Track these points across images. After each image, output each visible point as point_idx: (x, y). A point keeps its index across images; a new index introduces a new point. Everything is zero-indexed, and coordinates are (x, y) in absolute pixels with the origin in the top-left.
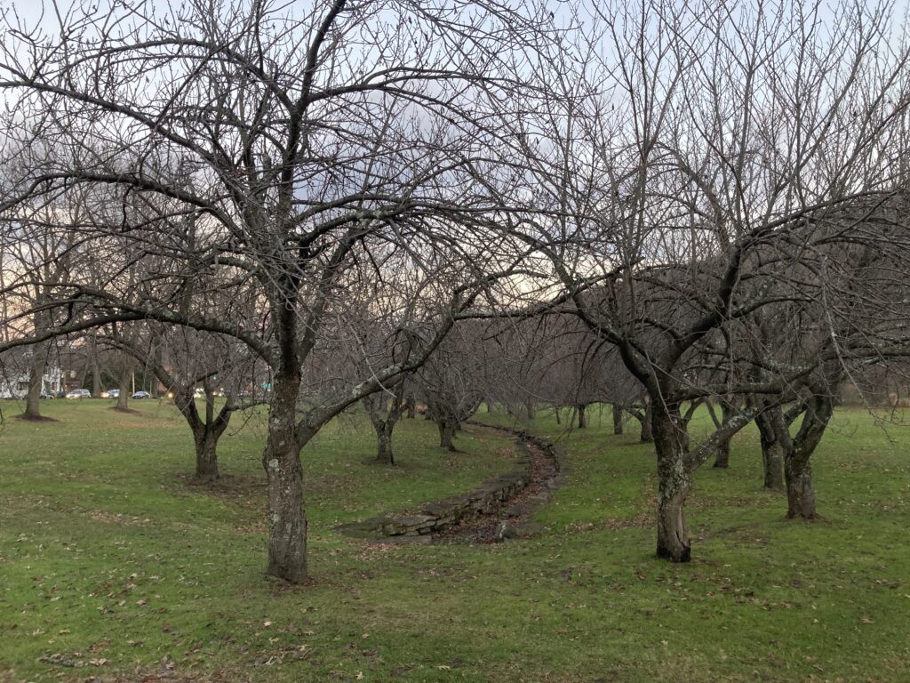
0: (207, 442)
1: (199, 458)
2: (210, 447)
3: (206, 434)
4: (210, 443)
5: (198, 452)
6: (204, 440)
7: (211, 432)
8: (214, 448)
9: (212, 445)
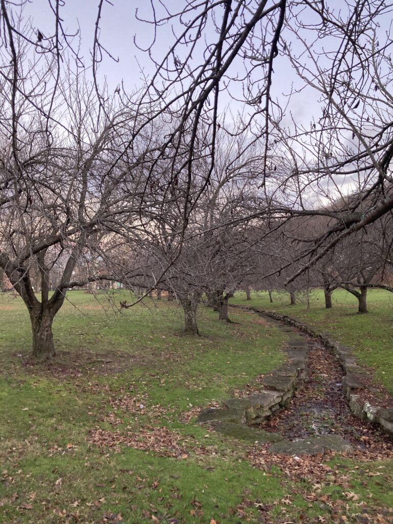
0: (44, 320)
1: (35, 336)
2: (47, 325)
3: (41, 313)
4: (46, 320)
5: (34, 330)
6: (40, 318)
7: (47, 311)
8: (50, 326)
9: (49, 322)
